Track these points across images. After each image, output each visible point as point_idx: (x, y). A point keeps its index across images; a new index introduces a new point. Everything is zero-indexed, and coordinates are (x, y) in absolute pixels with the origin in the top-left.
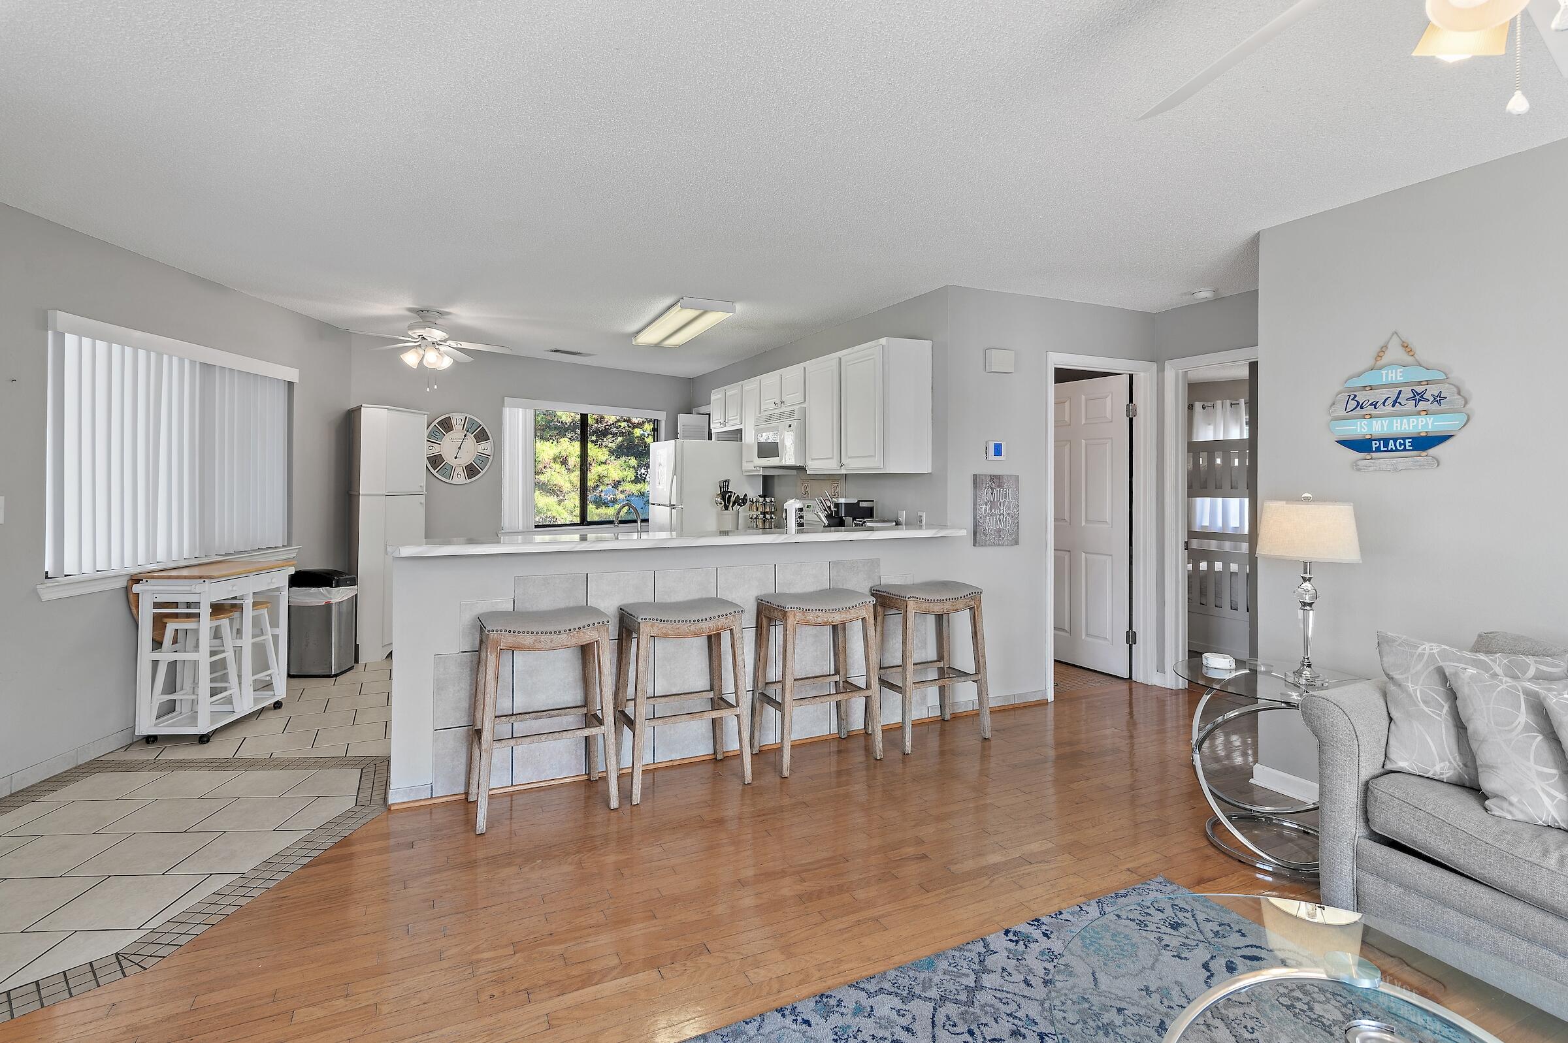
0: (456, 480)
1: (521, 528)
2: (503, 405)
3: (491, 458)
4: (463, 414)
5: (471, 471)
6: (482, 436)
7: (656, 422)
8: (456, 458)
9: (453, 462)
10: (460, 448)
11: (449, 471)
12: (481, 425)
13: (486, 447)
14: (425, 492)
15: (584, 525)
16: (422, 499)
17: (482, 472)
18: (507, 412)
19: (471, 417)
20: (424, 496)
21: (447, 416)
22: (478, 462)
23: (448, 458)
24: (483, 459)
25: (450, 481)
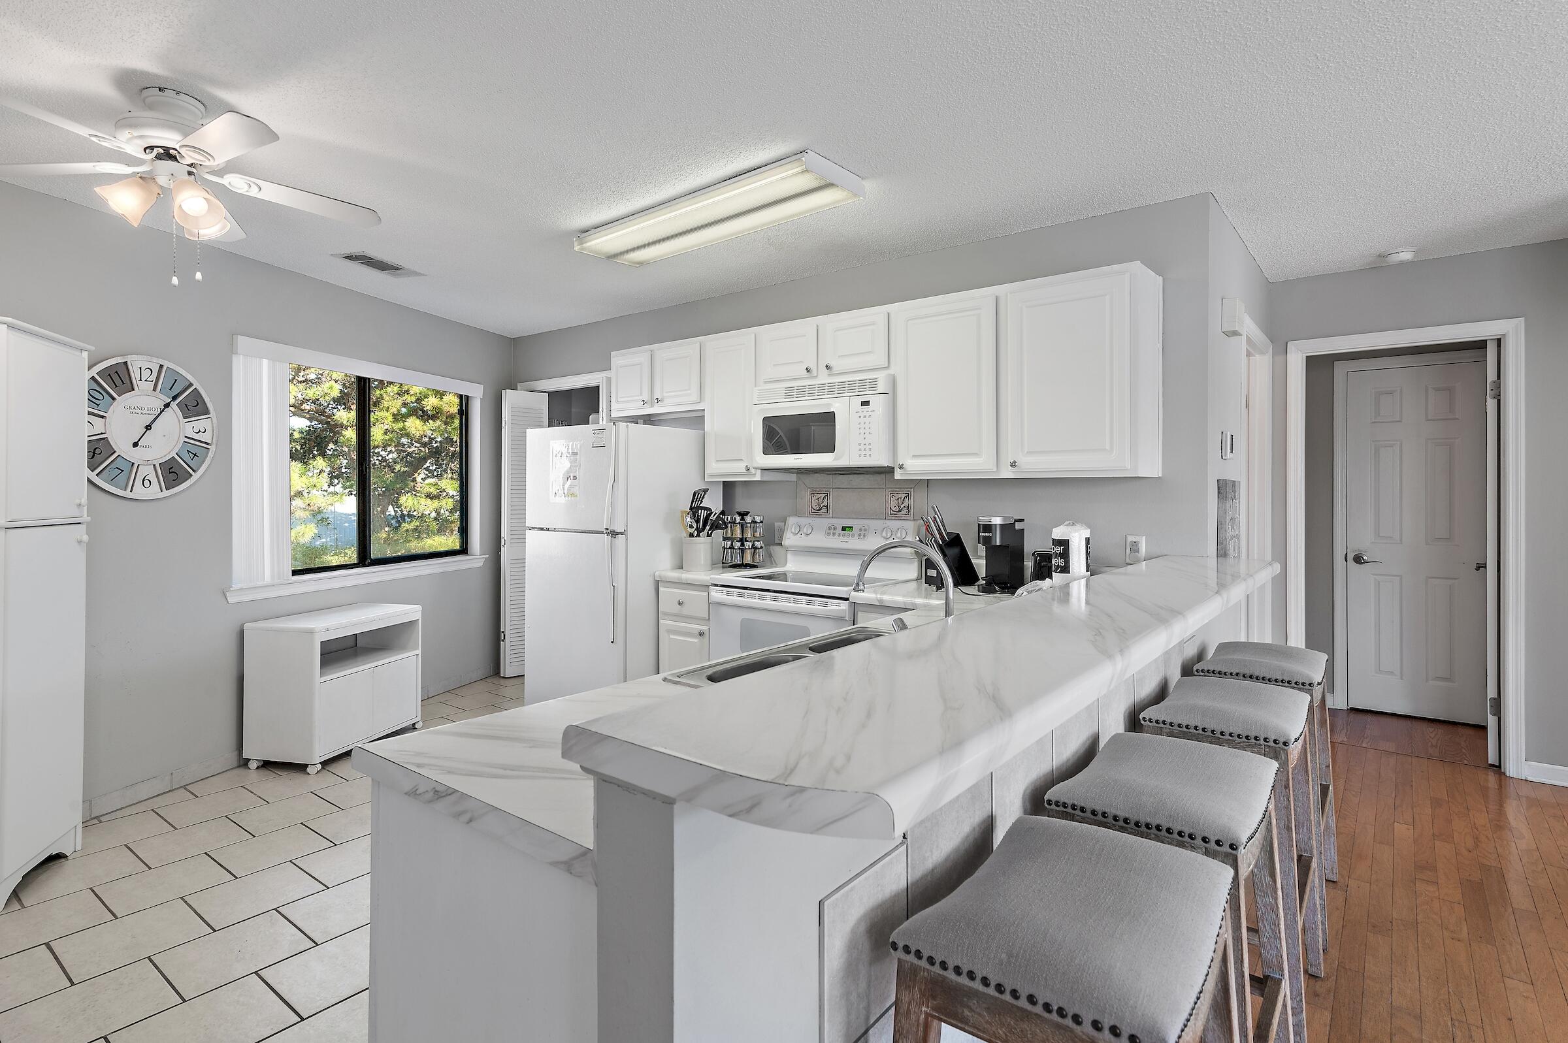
0: (139, 492)
1: (268, 579)
2: (232, 349)
3: (212, 448)
4: (155, 360)
5: (173, 473)
6: (194, 406)
7: (464, 400)
8: (135, 445)
9: (134, 455)
10: (148, 428)
11: (124, 472)
12: (191, 385)
13: (201, 427)
14: (86, 518)
15: (364, 565)
16: (81, 533)
17: (195, 476)
18: (239, 364)
19: (172, 366)
20: (83, 527)
21: (120, 360)
22: (187, 457)
23: (121, 445)
24: (196, 450)
25: (127, 494)
